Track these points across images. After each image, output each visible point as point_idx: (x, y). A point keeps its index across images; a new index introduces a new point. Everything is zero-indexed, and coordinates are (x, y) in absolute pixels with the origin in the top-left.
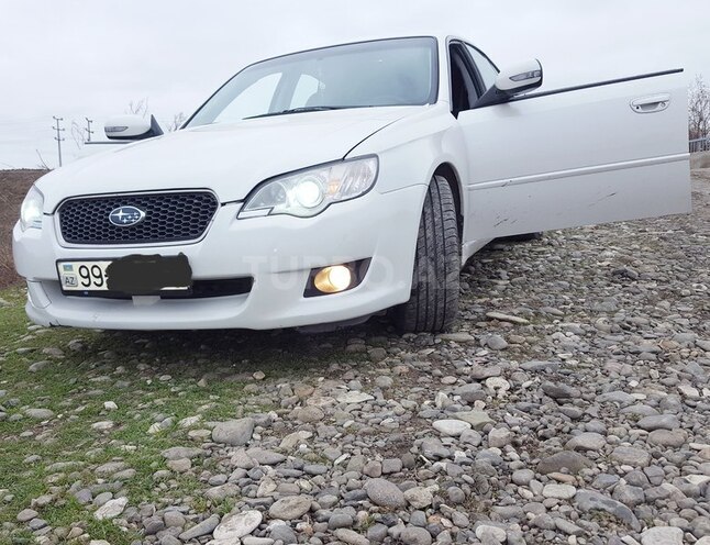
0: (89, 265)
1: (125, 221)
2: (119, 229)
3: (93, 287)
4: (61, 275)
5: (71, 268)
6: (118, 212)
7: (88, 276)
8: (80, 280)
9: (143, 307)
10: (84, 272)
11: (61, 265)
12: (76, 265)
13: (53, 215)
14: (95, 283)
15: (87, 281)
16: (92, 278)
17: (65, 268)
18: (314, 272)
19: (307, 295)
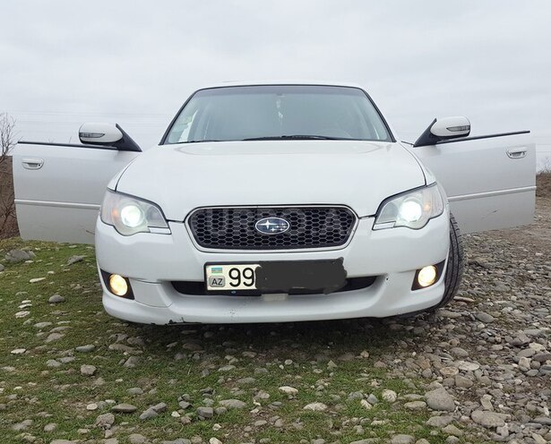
0: (241, 268)
1: (273, 230)
2: (266, 237)
3: (242, 287)
4: (208, 276)
5: (221, 270)
6: (265, 222)
7: (239, 278)
8: (228, 280)
9: (275, 303)
10: (235, 274)
11: (209, 269)
12: (227, 268)
13: (184, 222)
14: (245, 283)
15: (236, 282)
16: (243, 279)
17: (213, 270)
18: (418, 271)
19: (413, 289)
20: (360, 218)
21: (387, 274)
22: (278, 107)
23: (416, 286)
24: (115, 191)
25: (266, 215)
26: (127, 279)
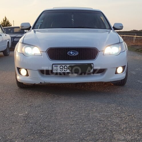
1: (73, 54)
2: (71, 56)
4: (53, 68)
6: (71, 52)
10: (61, 67)
13: (46, 52)
14: (64, 70)
15: (62, 70)
16: (64, 69)
17: (55, 66)
18: (117, 68)
19: (115, 74)
20: (99, 51)
21: (107, 68)
22: (72, 17)
23: (116, 73)
24: (23, 43)
25: (71, 50)
26: (26, 70)
